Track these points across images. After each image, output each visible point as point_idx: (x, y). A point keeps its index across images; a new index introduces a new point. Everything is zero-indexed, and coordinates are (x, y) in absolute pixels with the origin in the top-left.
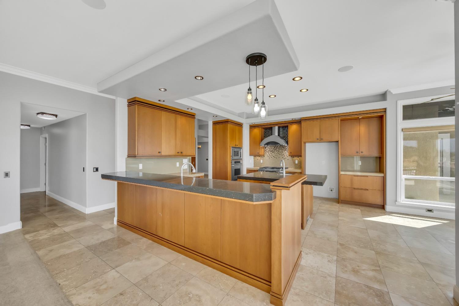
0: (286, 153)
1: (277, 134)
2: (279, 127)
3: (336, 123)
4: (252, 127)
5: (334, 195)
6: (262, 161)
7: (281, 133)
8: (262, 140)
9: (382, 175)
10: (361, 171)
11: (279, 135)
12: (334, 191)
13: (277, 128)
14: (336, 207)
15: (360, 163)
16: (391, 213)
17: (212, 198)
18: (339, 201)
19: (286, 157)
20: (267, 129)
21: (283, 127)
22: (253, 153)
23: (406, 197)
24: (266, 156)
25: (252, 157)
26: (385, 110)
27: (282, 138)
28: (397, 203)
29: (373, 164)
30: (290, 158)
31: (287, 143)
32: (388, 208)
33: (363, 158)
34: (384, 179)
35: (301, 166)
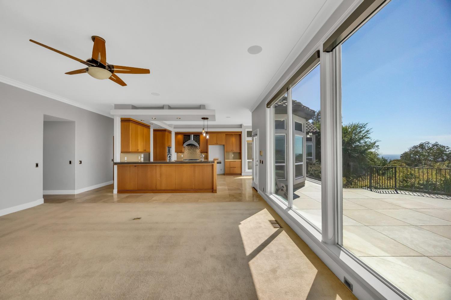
0: (198, 151)
1: (192, 139)
2: (194, 135)
3: (224, 136)
4: (177, 134)
5: (222, 173)
6: (182, 156)
7: (195, 139)
8: (184, 143)
9: (240, 160)
10: (233, 159)
11: (194, 140)
12: (222, 170)
13: (192, 136)
14: (223, 176)
15: (233, 156)
16: (243, 176)
17: (190, 165)
18: (224, 174)
19: (198, 153)
20: (187, 136)
21: (196, 135)
22: (177, 151)
23: (248, 169)
24: (185, 152)
25: (176, 153)
26: (241, 132)
27: (196, 141)
28: (245, 172)
29: (238, 156)
30: (200, 153)
31: (199, 144)
32: (243, 174)
33: (234, 153)
34: (241, 161)
35: (206, 157)
